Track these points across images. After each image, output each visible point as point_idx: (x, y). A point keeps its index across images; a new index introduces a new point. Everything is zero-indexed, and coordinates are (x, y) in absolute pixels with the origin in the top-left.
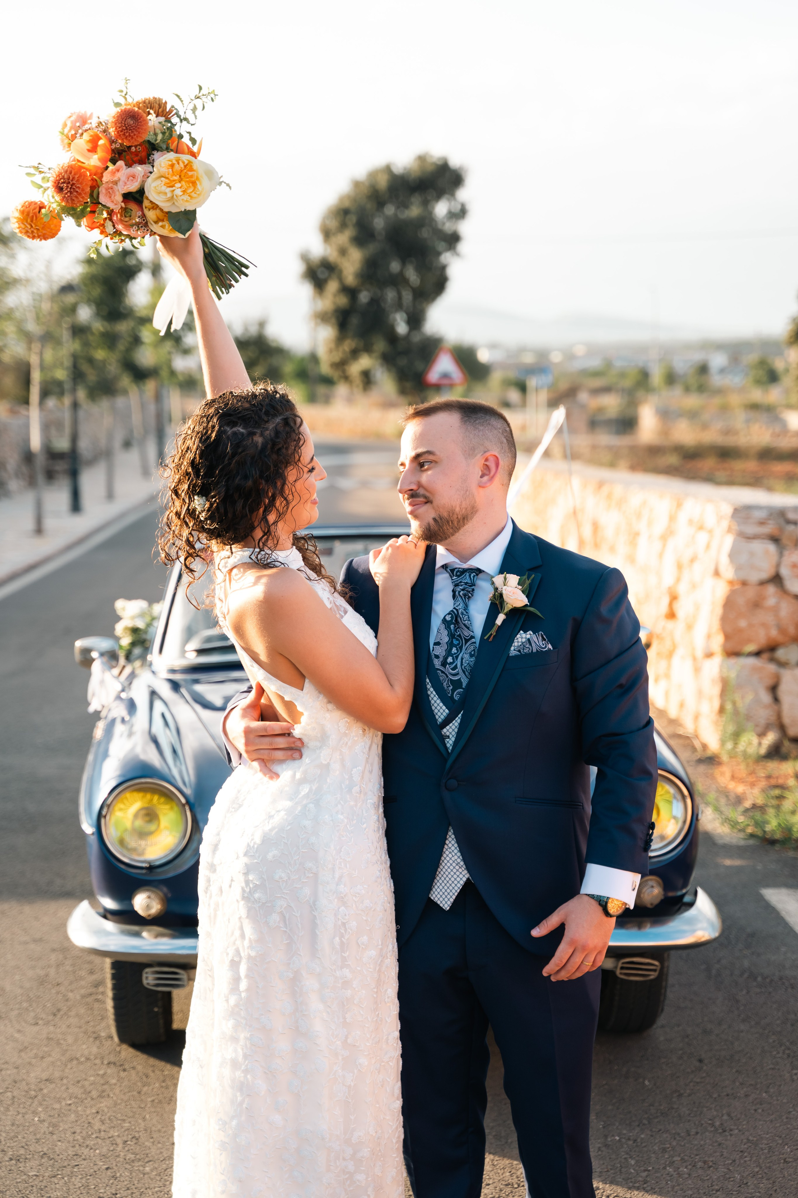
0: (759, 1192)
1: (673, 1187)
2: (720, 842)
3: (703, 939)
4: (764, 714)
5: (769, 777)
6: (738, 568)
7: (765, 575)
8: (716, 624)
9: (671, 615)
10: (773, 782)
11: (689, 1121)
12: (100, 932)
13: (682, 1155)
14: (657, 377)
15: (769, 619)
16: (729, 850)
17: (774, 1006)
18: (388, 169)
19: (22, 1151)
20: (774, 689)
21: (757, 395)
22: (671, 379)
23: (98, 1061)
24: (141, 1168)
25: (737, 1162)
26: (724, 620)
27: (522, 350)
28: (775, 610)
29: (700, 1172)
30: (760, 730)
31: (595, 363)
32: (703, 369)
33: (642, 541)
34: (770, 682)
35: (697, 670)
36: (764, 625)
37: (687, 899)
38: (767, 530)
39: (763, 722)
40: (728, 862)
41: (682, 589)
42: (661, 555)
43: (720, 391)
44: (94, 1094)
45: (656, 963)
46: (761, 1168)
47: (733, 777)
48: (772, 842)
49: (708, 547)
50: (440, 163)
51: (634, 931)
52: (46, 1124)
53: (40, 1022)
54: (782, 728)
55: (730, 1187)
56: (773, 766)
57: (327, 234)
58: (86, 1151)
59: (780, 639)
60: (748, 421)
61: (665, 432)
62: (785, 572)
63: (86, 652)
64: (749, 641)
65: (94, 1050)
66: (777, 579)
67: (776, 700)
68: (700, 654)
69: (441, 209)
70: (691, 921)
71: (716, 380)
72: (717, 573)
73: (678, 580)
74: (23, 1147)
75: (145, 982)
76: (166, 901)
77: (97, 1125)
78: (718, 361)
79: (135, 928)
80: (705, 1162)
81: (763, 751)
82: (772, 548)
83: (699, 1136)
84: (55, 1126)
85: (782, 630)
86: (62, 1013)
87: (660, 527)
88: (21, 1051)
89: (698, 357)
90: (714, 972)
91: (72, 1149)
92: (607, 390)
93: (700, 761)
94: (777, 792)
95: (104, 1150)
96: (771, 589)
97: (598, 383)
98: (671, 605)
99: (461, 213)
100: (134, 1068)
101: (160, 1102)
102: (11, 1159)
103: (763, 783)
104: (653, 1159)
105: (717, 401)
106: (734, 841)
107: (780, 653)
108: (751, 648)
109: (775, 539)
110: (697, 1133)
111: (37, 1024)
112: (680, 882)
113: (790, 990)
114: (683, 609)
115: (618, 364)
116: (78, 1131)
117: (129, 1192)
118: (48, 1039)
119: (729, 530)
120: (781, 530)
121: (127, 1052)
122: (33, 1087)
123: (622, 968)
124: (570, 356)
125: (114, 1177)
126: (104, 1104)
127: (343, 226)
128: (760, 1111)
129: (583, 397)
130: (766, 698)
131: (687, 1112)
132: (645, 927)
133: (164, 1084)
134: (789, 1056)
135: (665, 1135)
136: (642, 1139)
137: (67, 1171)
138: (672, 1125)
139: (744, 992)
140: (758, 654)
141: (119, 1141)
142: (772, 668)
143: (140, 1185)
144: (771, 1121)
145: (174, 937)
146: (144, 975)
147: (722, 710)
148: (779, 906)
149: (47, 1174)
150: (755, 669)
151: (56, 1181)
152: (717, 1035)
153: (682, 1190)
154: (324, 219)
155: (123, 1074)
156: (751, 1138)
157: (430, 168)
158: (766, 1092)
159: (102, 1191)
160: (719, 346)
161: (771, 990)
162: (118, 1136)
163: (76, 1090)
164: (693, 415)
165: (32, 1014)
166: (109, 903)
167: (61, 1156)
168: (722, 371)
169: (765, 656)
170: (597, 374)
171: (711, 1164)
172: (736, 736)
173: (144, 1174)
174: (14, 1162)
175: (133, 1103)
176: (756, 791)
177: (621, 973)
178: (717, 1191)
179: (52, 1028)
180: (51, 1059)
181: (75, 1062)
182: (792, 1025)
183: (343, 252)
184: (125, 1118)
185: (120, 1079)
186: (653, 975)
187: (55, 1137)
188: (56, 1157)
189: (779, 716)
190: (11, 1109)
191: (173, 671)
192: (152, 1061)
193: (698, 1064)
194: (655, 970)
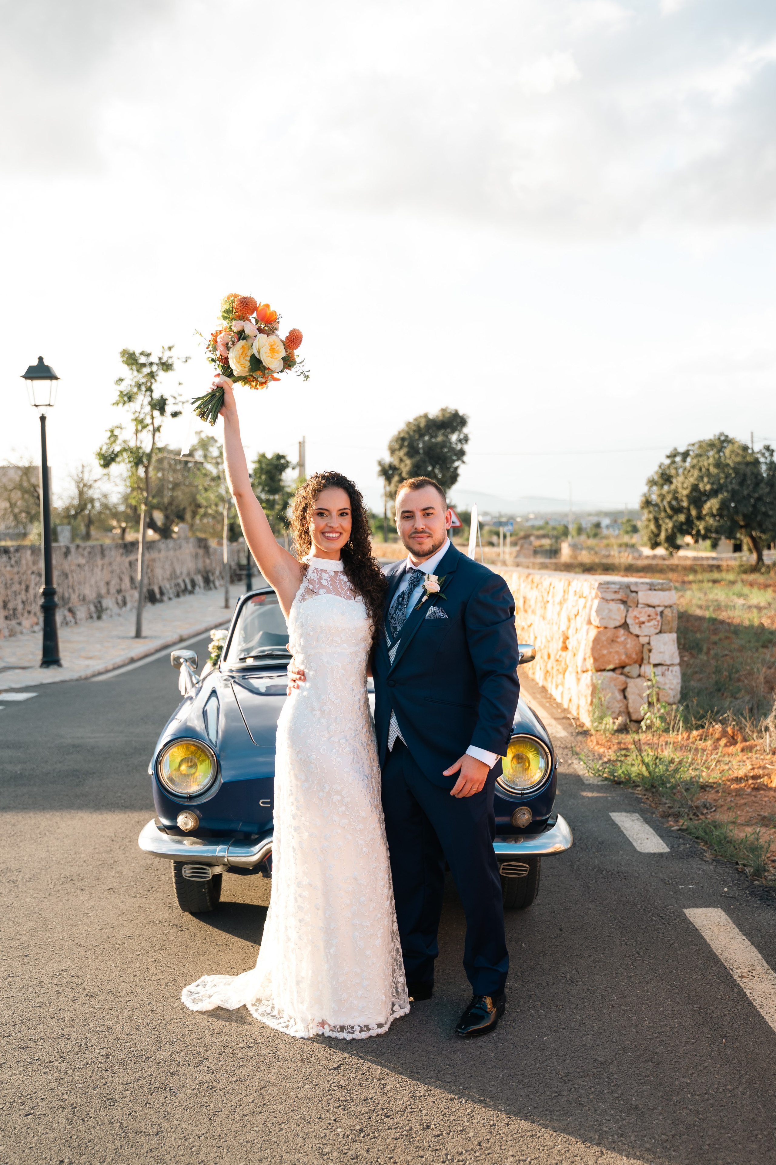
0: (593, 1031)
1: (533, 1025)
2: (586, 782)
3: (560, 850)
4: (618, 706)
5: (619, 743)
6: (602, 619)
7: (618, 624)
8: (589, 653)
9: (565, 648)
10: (623, 746)
11: (549, 974)
12: (160, 840)
13: (542, 1001)
14: (572, 528)
15: (621, 649)
16: (591, 787)
17: (613, 891)
18: (426, 416)
19: (96, 989)
20: (624, 691)
21: (626, 539)
22: (580, 530)
23: (166, 924)
24: (172, 1004)
25: (579, 1007)
26: (593, 649)
27: (501, 516)
28: (624, 644)
29: (553, 1014)
30: (614, 715)
31: (540, 523)
32: (598, 525)
33: (549, 606)
34: (622, 687)
35: (578, 680)
36: (617, 652)
37: (550, 821)
38: (618, 596)
39: (617, 711)
40: (590, 794)
41: (570, 633)
42: (559, 614)
43: (606, 537)
44: (157, 947)
45: (527, 866)
46: (595, 1011)
47: (598, 743)
48: (619, 783)
49: (585, 607)
50: (453, 412)
51: (512, 844)
52: (119, 969)
53: (138, 896)
54: (629, 714)
55: (572, 1026)
56: (622, 736)
57: (392, 451)
58: (139, 990)
59: (627, 661)
60: (620, 552)
61: (574, 556)
62: (629, 621)
63: (177, 659)
64: (609, 663)
65: (167, 915)
66: (625, 625)
67: (625, 697)
68: (579, 670)
69: (454, 437)
70: (554, 836)
71: (605, 532)
72: (589, 623)
73: (568, 628)
74: (98, 986)
75: (184, 874)
76: (200, 820)
77: (152, 970)
78: (605, 522)
79: (179, 838)
80: (557, 1006)
81: (615, 727)
82: (622, 607)
83: (554, 986)
84: (124, 970)
85: (628, 656)
86: (153, 889)
87: (558, 598)
88: (120, 915)
89: (595, 520)
90: (575, 867)
91: (130, 988)
92: (544, 536)
93: (579, 733)
94: (623, 752)
95: (151, 989)
96: (622, 631)
97: (541, 532)
98: (564, 642)
99: (466, 439)
100: (188, 929)
101: (199, 954)
102: (87, 995)
103: (615, 747)
104: (522, 1003)
105: (605, 542)
106: (595, 782)
107: (627, 669)
108: (611, 667)
109: (624, 602)
110: (554, 983)
111: (136, 897)
112: (545, 811)
113: (623, 880)
114: (570, 644)
115: (552, 523)
116: (138, 975)
117: (159, 1022)
118: (140, 907)
119: (596, 596)
120: (628, 597)
121: (187, 916)
122: (119, 941)
123: (503, 869)
124: (527, 520)
125: (152, 1011)
126: (161, 955)
127: (401, 447)
128: (598, 967)
129: (532, 538)
130: (619, 696)
131: (549, 967)
132: (520, 841)
133: (204, 941)
134: (620, 927)
135: (531, 985)
136: (516, 987)
137: (121, 1005)
138: (537, 977)
139: (594, 881)
140: (613, 670)
141: (163, 982)
142: (623, 678)
143: (167, 1017)
144: (605, 975)
145: (205, 845)
146: (183, 870)
147: (592, 703)
148: (620, 824)
149: (107, 1007)
150: (612, 679)
151: (112, 1013)
152: (573, 912)
153: (539, 1028)
154: (391, 442)
155: (180, 933)
156: (590, 988)
157: (447, 415)
158: (603, 954)
159: (140, 1021)
160: (607, 514)
161: (611, 880)
162: (164, 979)
163: (146, 945)
164: (590, 548)
165: (135, 890)
166: (166, 822)
167: (121, 993)
168: (608, 527)
169: (619, 671)
170: (540, 528)
171: (561, 1008)
172: (601, 718)
173: (173, 1008)
174: (88, 997)
175: (180, 954)
176: (611, 752)
177: (502, 873)
178: (564, 1029)
179: (144, 900)
180: (137, 921)
181: (152, 924)
182: (624, 905)
183: (401, 460)
184: (172, 965)
185: (177, 937)
186: (525, 874)
187: (121, 978)
188: (118, 994)
189: (627, 707)
190: (100, 957)
191: (231, 671)
192: (202, 924)
193: (559, 932)
194: (526, 871)
